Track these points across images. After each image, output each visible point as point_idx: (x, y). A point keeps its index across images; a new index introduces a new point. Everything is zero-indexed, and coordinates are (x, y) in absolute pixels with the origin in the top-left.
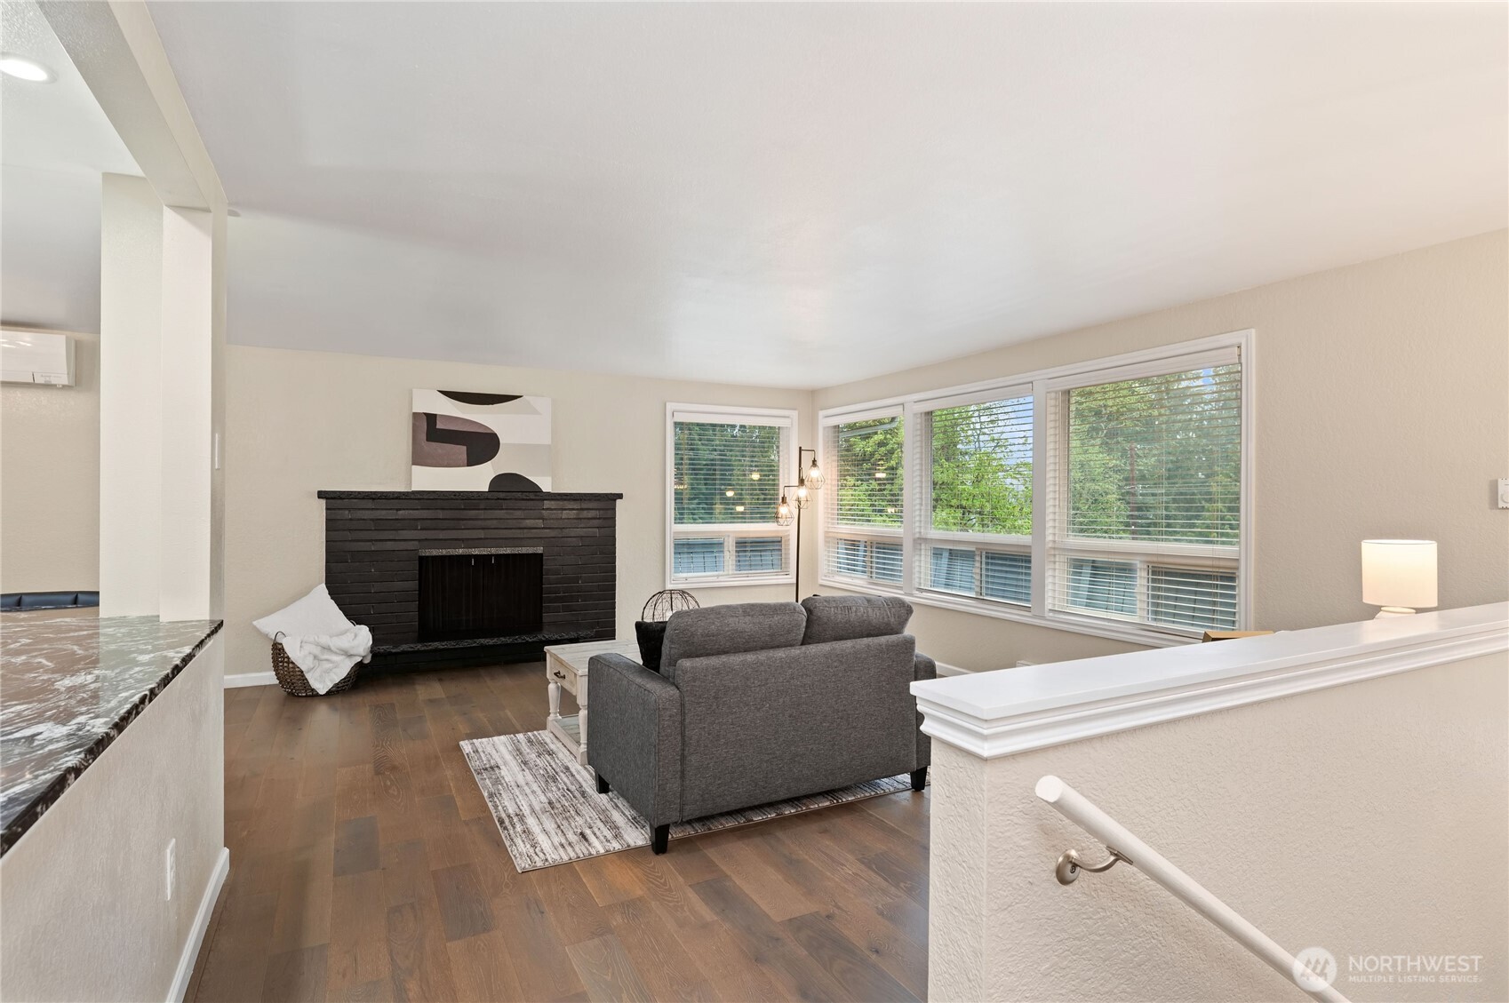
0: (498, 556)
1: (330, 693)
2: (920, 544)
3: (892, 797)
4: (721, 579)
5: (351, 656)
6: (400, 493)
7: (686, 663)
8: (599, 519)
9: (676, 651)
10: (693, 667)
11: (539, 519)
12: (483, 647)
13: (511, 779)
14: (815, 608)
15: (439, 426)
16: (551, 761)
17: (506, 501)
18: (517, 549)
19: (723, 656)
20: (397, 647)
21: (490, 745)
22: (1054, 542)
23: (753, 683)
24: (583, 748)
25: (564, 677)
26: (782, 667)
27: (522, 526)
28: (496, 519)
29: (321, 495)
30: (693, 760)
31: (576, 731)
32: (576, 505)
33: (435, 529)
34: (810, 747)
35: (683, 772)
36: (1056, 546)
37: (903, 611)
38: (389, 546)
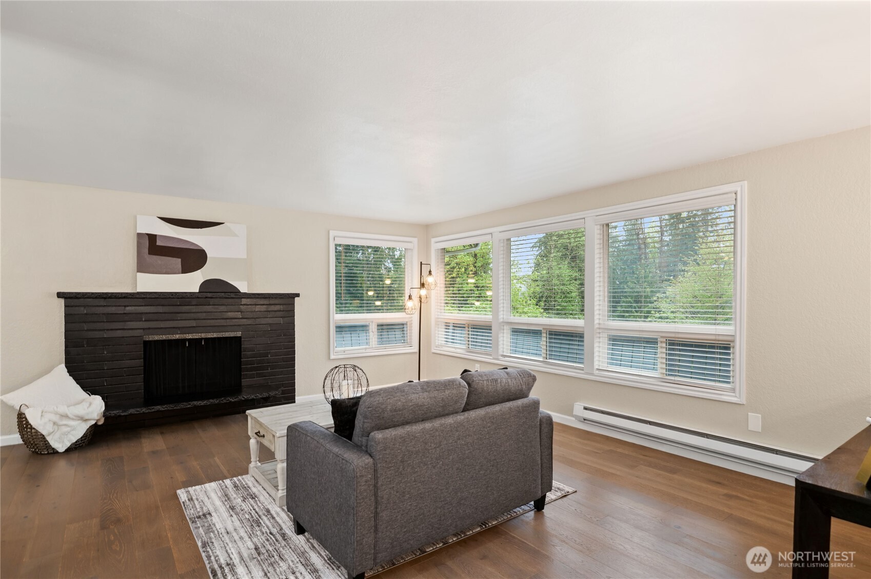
0: (207, 340)
1: (68, 450)
2: (504, 326)
3: (522, 517)
4: (368, 350)
5: (86, 420)
6: (127, 293)
7: (378, 435)
8: (283, 311)
9: (368, 425)
10: (384, 439)
11: (238, 312)
12: (196, 407)
13: (221, 526)
14: (473, 381)
15: (159, 243)
16: (254, 504)
17: (212, 299)
18: (222, 333)
19: (407, 427)
20: (125, 411)
21: (203, 492)
22: (599, 324)
23: (431, 446)
24: (282, 492)
25: (264, 436)
26: (451, 431)
27: (225, 317)
28: (205, 312)
29: (60, 295)
30: (384, 515)
31: (274, 476)
32: (266, 302)
33: (157, 320)
34: (471, 491)
35: (376, 526)
36: (601, 326)
37: (531, 380)
38: (119, 334)
